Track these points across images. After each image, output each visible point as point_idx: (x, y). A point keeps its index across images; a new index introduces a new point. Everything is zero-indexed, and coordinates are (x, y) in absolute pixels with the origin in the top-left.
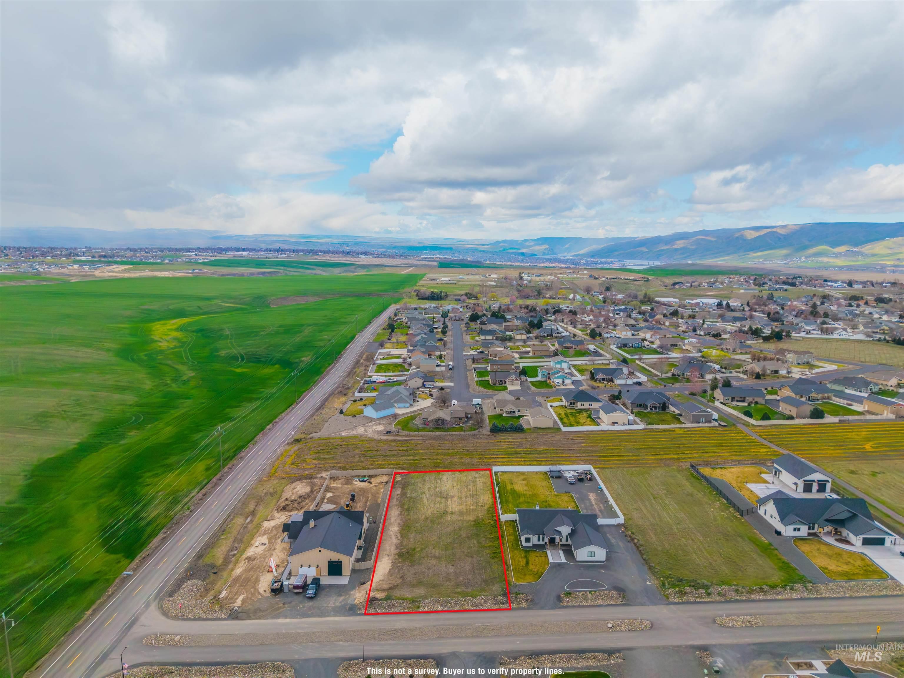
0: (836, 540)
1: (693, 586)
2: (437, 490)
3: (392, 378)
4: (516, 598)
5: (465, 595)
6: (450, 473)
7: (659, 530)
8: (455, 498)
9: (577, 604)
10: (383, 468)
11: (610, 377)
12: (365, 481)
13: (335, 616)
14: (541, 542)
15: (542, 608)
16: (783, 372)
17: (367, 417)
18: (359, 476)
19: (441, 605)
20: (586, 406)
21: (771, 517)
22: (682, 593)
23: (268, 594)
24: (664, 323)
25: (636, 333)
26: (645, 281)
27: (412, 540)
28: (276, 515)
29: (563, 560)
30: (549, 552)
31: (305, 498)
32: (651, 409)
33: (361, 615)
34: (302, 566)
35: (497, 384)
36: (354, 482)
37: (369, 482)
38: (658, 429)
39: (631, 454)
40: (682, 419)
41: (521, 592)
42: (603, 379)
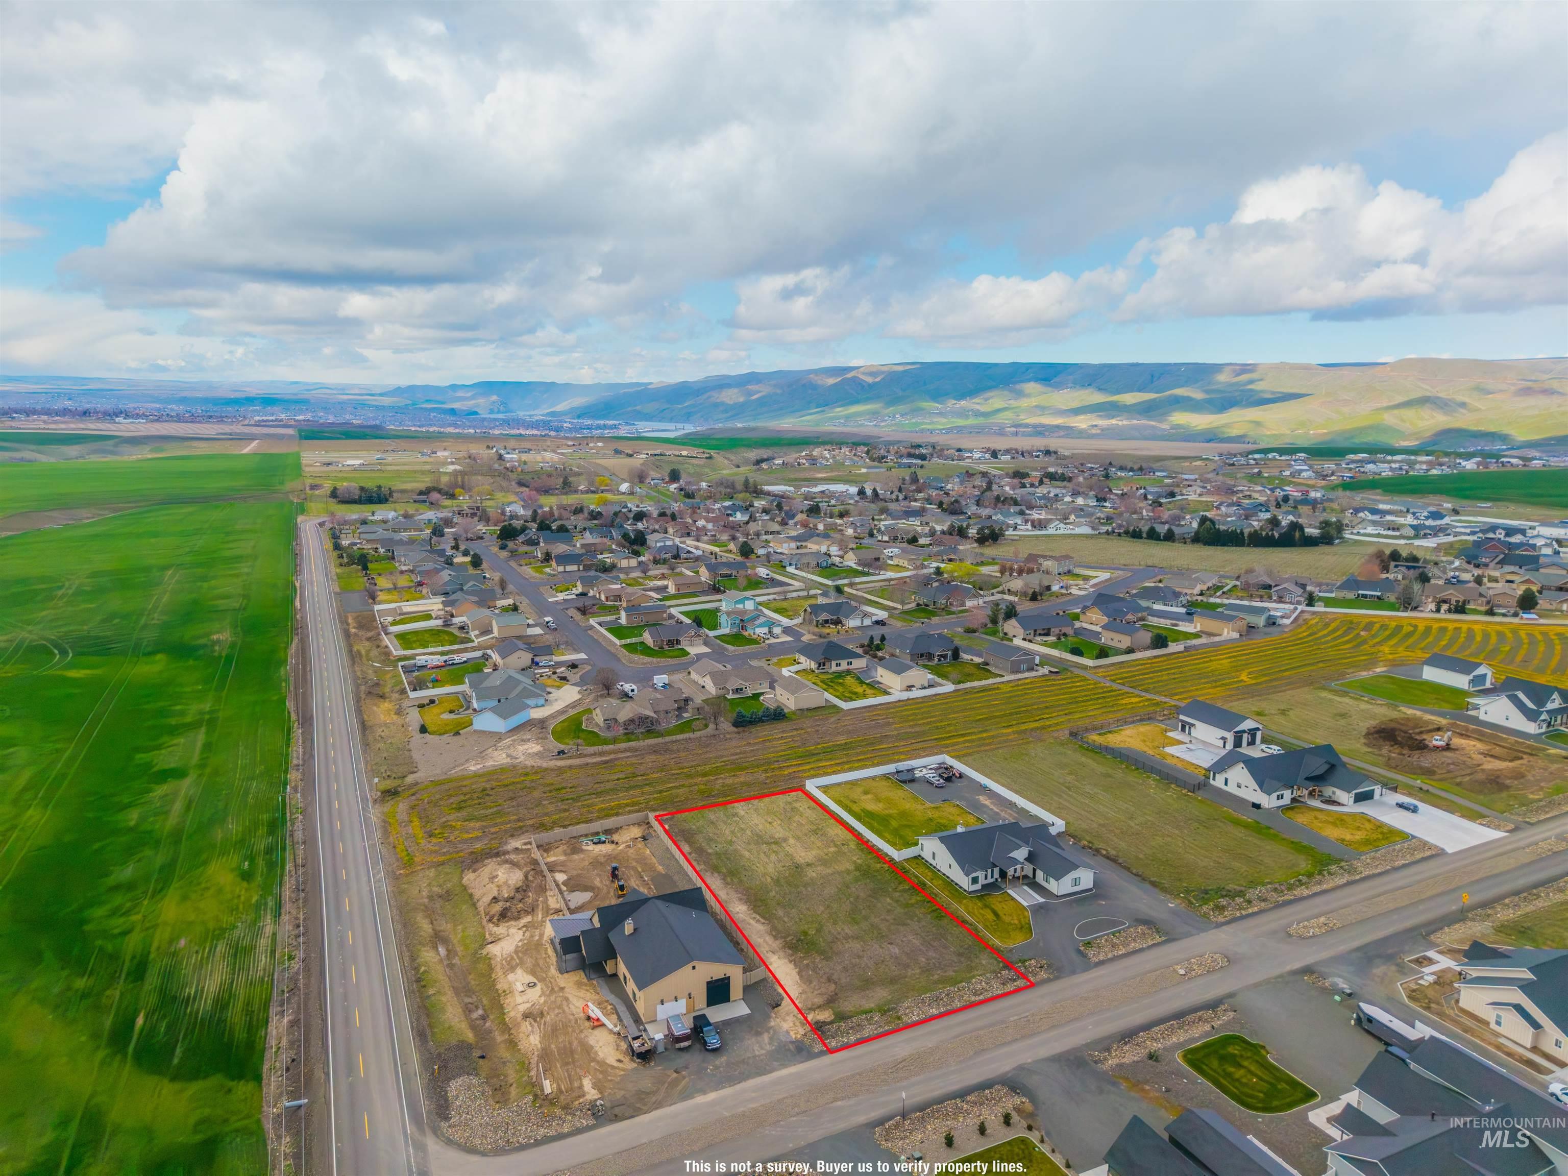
0: (1322, 801)
1: (1226, 896)
2: (749, 833)
3: (455, 656)
4: (1025, 967)
5: (954, 982)
6: (743, 803)
7: (1117, 831)
8: (792, 841)
9: (1110, 956)
10: (617, 814)
11: (834, 617)
12: (604, 842)
13: (785, 1066)
14: (990, 880)
15: (1073, 973)
16: (1055, 588)
17: (484, 732)
18: (586, 836)
19: (929, 1005)
20: (844, 665)
21: (1239, 786)
22: (1221, 909)
23: (630, 1065)
24: (815, 526)
25: (804, 544)
26: (707, 458)
27: (786, 919)
28: (500, 930)
29: (1042, 900)
30: (1010, 892)
31: (525, 891)
32: (939, 660)
33: (821, 1054)
34: (662, 1003)
35: (666, 648)
36: (584, 848)
37: (613, 842)
38: (973, 688)
39: (976, 730)
40: (992, 669)
41: (1026, 958)
42: (826, 621)
